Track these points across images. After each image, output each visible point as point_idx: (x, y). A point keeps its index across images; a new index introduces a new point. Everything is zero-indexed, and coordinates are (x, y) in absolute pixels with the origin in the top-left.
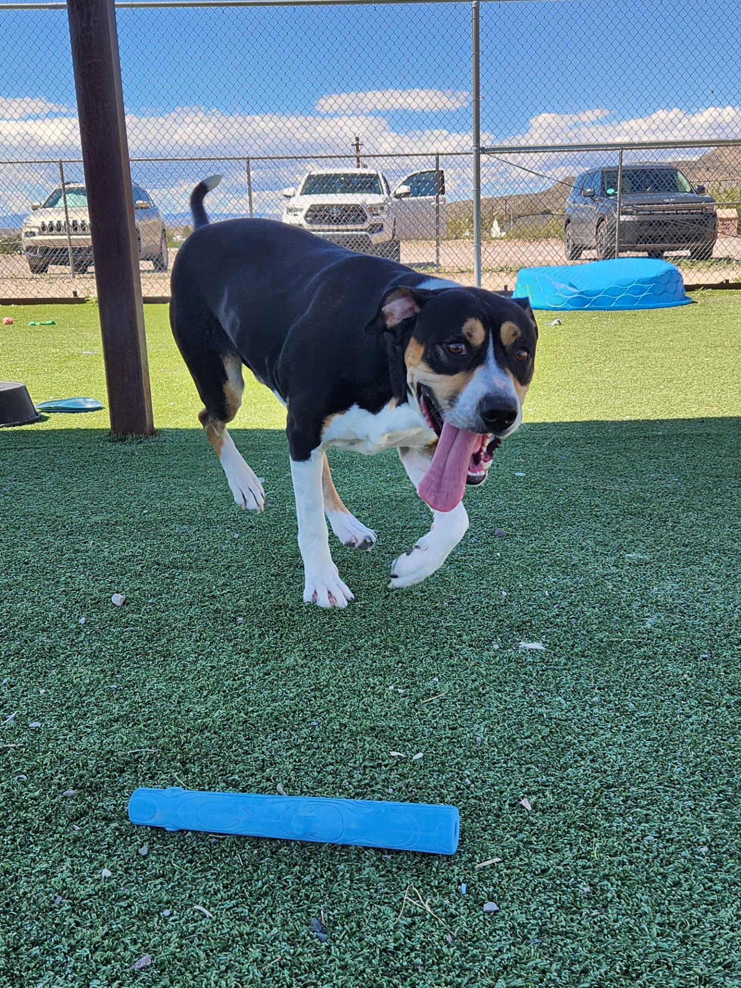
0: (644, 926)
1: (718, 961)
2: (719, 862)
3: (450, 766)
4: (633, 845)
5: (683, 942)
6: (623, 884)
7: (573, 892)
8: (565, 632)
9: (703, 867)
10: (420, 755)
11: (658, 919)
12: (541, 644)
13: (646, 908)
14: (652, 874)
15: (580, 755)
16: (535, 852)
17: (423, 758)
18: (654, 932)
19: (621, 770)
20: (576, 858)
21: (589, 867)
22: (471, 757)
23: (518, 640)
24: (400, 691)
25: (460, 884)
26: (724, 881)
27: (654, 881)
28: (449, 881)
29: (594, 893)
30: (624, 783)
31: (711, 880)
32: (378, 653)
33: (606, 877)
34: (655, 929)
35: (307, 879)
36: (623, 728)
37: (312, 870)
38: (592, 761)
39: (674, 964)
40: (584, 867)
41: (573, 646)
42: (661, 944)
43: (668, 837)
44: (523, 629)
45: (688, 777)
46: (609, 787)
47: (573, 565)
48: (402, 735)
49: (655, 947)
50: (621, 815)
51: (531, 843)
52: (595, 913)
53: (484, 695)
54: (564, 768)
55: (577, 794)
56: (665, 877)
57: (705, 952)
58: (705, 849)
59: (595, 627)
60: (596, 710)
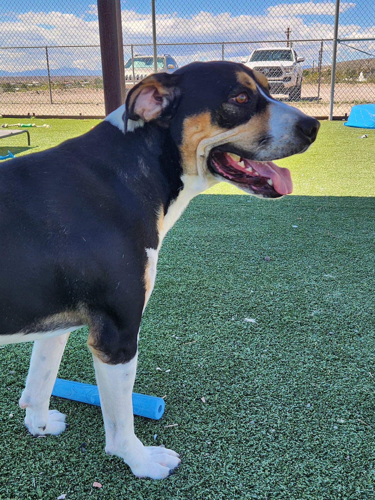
0: (225, 464)
1: (249, 484)
2: (277, 438)
3: (180, 377)
4: (242, 425)
5: (238, 473)
6: (227, 443)
7: (202, 444)
8: (270, 314)
9: (269, 439)
10: (169, 370)
11: (234, 461)
12: (255, 320)
13: (230, 455)
14: (242, 439)
15: (242, 378)
16: (196, 423)
17: (170, 372)
18: (228, 466)
19: (258, 387)
20: (213, 428)
21: (216, 433)
22: (192, 374)
23: (245, 316)
24: (177, 338)
25: (155, 434)
26: (274, 447)
27: (242, 443)
28: (151, 432)
29: (212, 445)
30: (255, 394)
31: (267, 445)
32: (177, 318)
33: (221, 438)
34: (230, 465)
35: (90, 424)
36: (270, 366)
37: (95, 420)
38: (247, 381)
39: (228, 482)
40: (213, 433)
41: (270, 322)
42: (228, 473)
43: (261, 422)
44: (250, 312)
45: (287, 394)
46: (247, 395)
47: (295, 279)
48: (166, 360)
49: (225, 474)
50: (245, 409)
51: (196, 418)
52: (207, 454)
53: (214, 343)
54: (231, 384)
55: (230, 397)
56: (248, 441)
57: (245, 479)
58: (274, 430)
59: (285, 313)
60: (262, 356)
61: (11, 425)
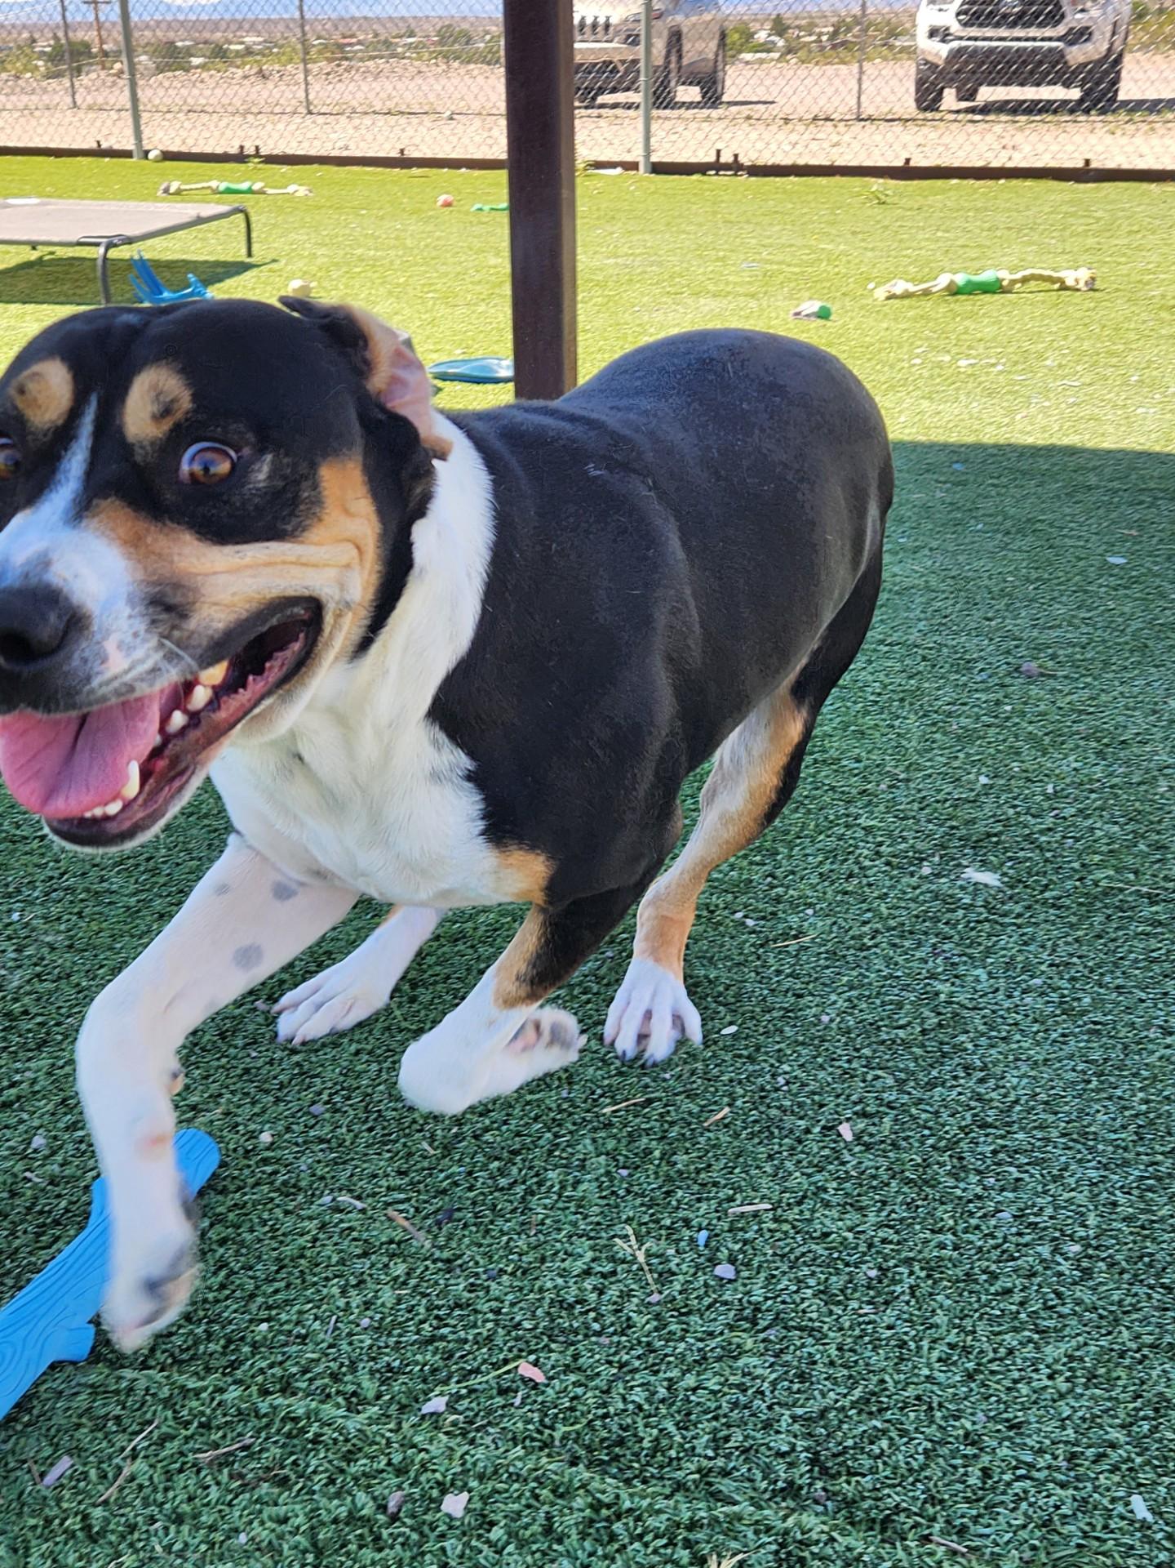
0: (925, 1344)
1: (1005, 1415)
2: (1087, 1273)
3: (767, 1053)
4: (973, 1222)
5: (970, 1376)
6: (929, 1276)
7: (850, 1273)
8: (1047, 861)
9: (1060, 1274)
10: (733, 1029)
11: (952, 1338)
12: (997, 876)
13: (941, 1318)
14: (977, 1270)
15: (966, 1068)
16: (827, 1205)
17: (733, 1035)
18: (935, 1354)
19: (1016, 1102)
20: (880, 1226)
21: (891, 1242)
22: (803, 1044)
23: (965, 863)
24: (750, 922)
25: (700, 1229)
26: (1079, 1302)
27: (976, 1281)
28: (687, 1223)
29: (880, 1282)
30: (1010, 1124)
31: (1059, 1295)
32: (745, 856)
33: (908, 1262)
34: (941, 1349)
35: (503, 1182)
36: (1054, 1035)
37: (515, 1171)
38: (982, 1081)
39: (940, 1405)
40: (884, 1241)
41: (1046, 886)
42: (937, 1374)
43: (1032, 1219)
44: (980, 847)
45: (1115, 1132)
46: (984, 1125)
47: (1123, 742)
48: (720, 994)
49: (927, 1377)
50: (979, 1172)
51: (825, 1190)
52: (867, 1309)
53: (869, 948)
54: (931, 1085)
55: (930, 1128)
56: (994, 1277)
57: (994, 1399)
58: (1077, 1248)
59: (1097, 858)
60: (1028, 1000)
61: (269, 1169)
